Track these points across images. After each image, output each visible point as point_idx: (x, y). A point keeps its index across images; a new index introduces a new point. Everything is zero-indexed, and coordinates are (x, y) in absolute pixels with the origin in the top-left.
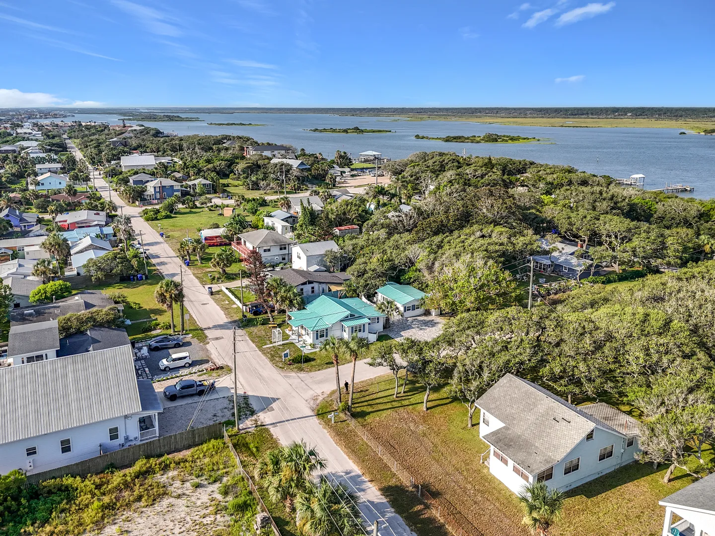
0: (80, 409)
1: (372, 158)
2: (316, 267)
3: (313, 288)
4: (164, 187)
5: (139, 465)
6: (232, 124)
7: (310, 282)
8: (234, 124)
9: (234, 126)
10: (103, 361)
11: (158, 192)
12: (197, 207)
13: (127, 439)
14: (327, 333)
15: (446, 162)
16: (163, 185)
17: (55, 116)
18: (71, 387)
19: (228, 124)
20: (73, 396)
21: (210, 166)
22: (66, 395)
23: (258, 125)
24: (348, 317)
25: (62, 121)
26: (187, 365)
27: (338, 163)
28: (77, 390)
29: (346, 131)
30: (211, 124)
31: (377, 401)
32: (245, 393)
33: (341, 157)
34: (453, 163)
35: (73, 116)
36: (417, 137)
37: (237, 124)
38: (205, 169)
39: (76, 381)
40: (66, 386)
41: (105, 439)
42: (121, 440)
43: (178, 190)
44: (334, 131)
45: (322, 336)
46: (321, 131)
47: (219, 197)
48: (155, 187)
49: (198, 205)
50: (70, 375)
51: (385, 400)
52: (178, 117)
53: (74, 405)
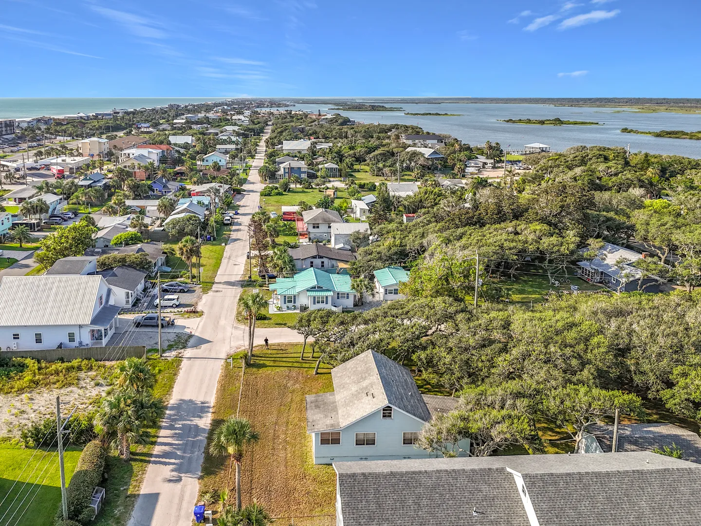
0: (51, 314)
1: (538, 150)
2: (341, 245)
3: (323, 262)
4: (293, 168)
5: (75, 363)
6: (427, 114)
7: (321, 257)
8: (430, 114)
9: (428, 116)
10: (79, 284)
11: (287, 173)
12: (312, 188)
13: (80, 343)
14: (295, 299)
15: (589, 157)
16: (291, 166)
17: (279, 105)
18: (52, 298)
19: (423, 114)
20: (50, 304)
21: (352, 152)
22: (46, 302)
23: (454, 115)
24: (315, 288)
25: (277, 110)
26: (174, 306)
27: (487, 154)
28: (55, 301)
29: (542, 122)
30: (408, 114)
31: (284, 359)
32: (191, 332)
33: (491, 147)
34: (598, 158)
35: (294, 106)
36: (625, 130)
37: (433, 114)
38: (346, 155)
39: (56, 294)
40: (48, 296)
41: (65, 340)
42: (76, 344)
43: (304, 172)
44: (529, 121)
45: (290, 301)
46: (514, 122)
47: (341, 181)
48: (284, 168)
49: (314, 186)
50: (54, 290)
51: (291, 360)
52: (383, 107)
53: (48, 310)
